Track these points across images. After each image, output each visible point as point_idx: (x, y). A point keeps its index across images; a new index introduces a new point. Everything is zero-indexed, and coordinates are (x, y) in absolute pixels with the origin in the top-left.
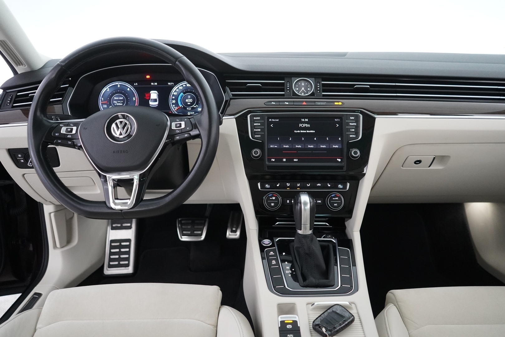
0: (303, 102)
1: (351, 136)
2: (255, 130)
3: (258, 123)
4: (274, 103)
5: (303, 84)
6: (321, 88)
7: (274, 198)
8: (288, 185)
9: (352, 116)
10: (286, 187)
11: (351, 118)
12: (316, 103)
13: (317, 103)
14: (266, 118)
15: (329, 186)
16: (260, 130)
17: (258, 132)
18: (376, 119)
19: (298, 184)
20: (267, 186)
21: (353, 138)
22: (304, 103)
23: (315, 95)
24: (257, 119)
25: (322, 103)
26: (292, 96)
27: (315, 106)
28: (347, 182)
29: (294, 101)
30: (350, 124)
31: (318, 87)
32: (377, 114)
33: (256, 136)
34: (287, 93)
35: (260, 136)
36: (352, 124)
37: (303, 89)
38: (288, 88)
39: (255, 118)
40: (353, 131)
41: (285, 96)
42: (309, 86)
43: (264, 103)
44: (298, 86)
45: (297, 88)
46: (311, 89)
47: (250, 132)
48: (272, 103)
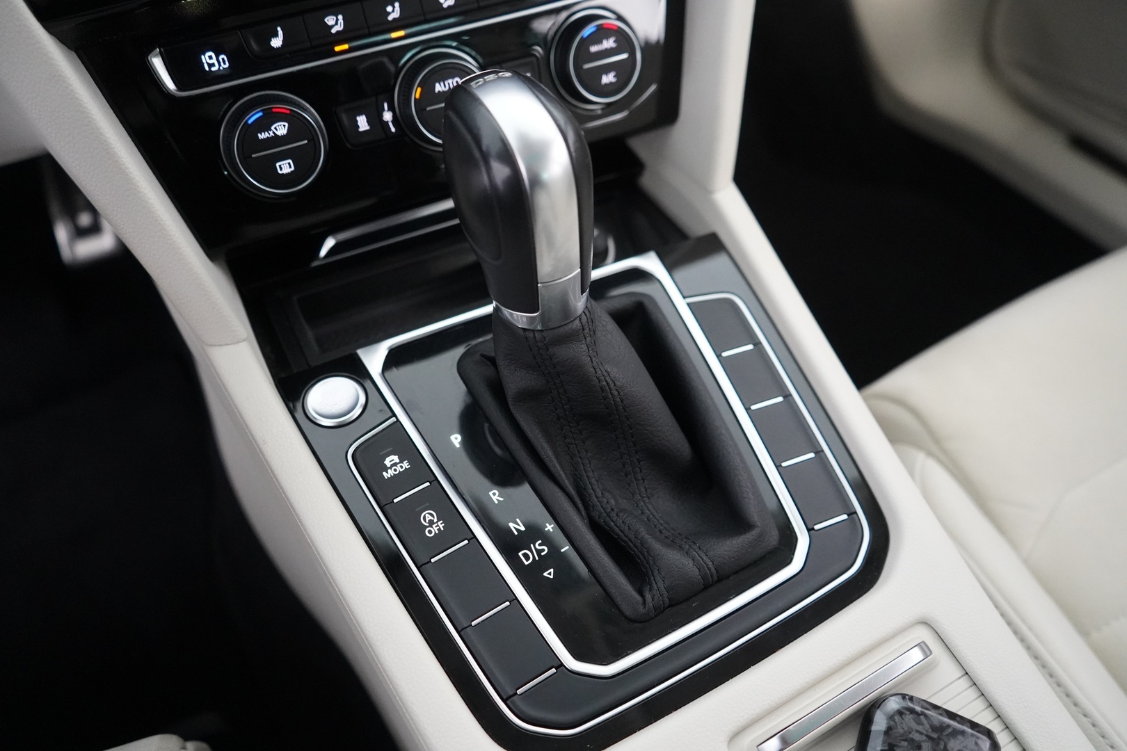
7: (281, 129)
8: (336, 23)
10: (327, 42)
20: (212, 61)
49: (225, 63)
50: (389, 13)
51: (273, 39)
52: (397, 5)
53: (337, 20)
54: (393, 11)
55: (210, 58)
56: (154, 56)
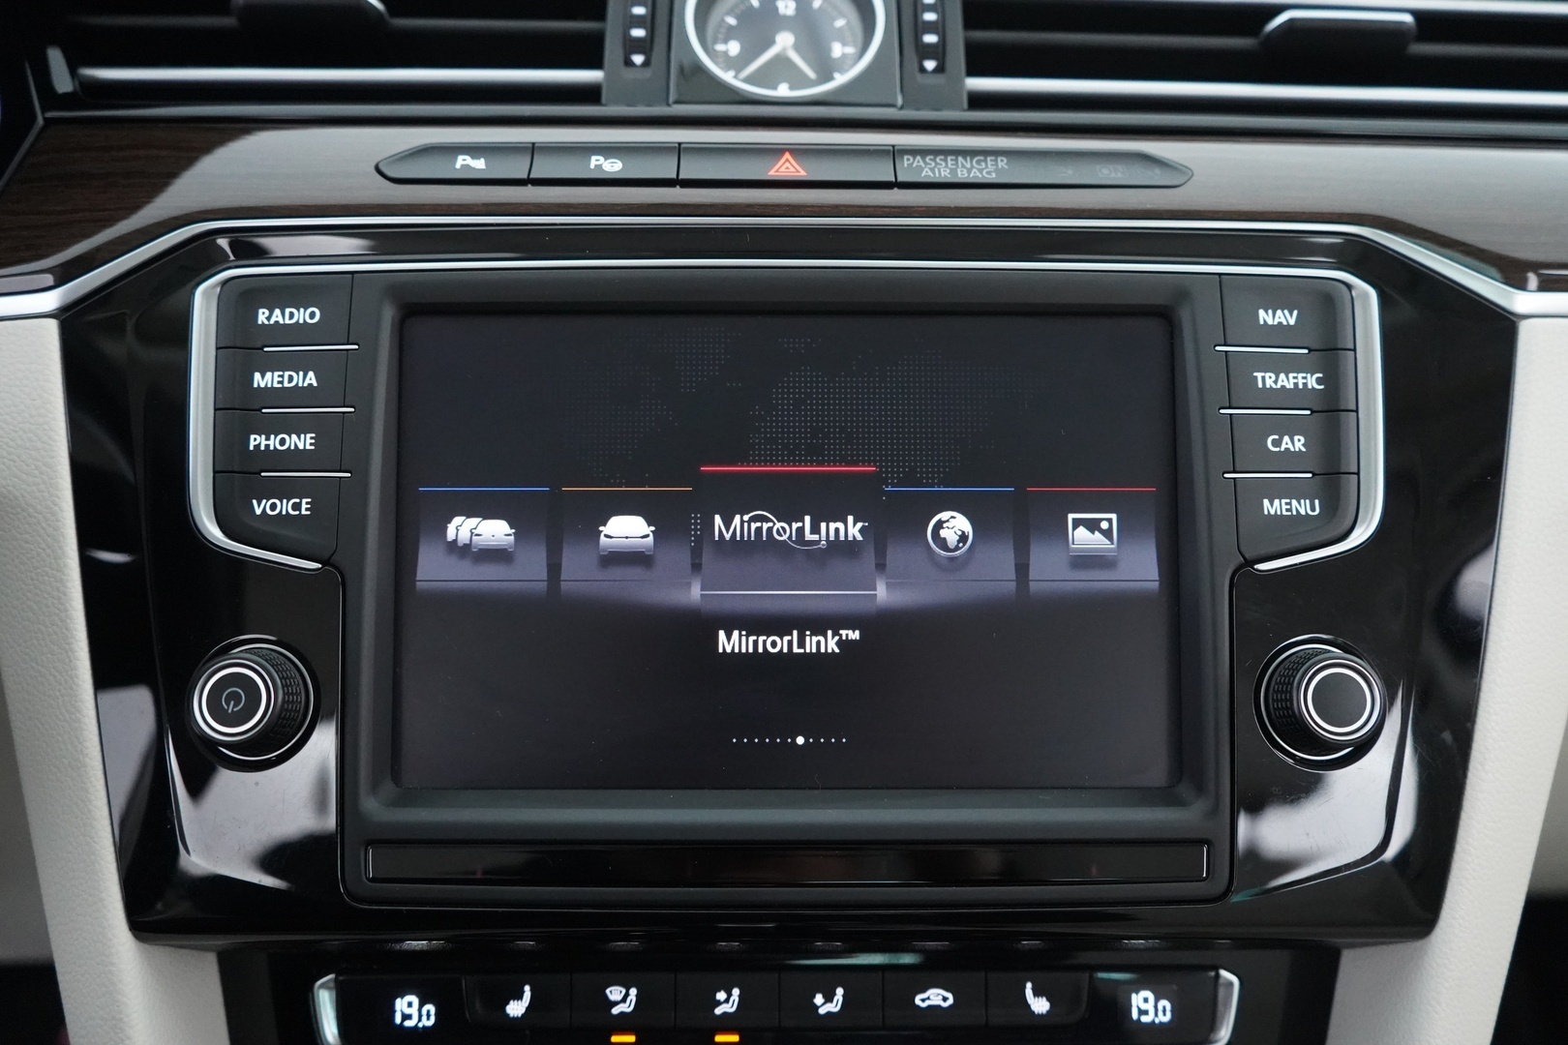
0: (775, 151)
1: (1273, 507)
2: (256, 440)
3: (299, 364)
4: (479, 164)
5: (786, 6)
6: (958, 36)
8: (622, 999)
9: (1277, 294)
10: (602, 1025)
12: (907, 161)
13: (918, 161)
14: (389, 314)
15: (1040, 1005)
16: (305, 442)
17: (294, 460)
18: (1525, 329)
19: (721, 996)
20: (411, 1011)
21: (1293, 534)
22: (787, 168)
23: (896, 99)
24: (287, 322)
25: (968, 166)
26: (671, 100)
27: (896, 189)
28: (1216, 968)
29: (686, 149)
30: (1263, 378)
31: (929, 23)
32: (1533, 281)
33: (264, 501)
34: (628, 74)
35: (307, 503)
36: (1276, 382)
37: (784, 49)
38: (638, 33)
39: (264, 313)
40: (1287, 449)
41: (604, 99)
42: (842, 15)
43: (374, 164)
44: (737, 18)
45: (726, 41)
46: (855, 46)
47: (200, 459)
48: (458, 166)
49: (428, 1019)
50: (719, 1003)
51: (512, 1002)
52: (736, 992)
53: (627, 995)
54: (727, 1001)
55: (410, 1005)
56: (322, 986)
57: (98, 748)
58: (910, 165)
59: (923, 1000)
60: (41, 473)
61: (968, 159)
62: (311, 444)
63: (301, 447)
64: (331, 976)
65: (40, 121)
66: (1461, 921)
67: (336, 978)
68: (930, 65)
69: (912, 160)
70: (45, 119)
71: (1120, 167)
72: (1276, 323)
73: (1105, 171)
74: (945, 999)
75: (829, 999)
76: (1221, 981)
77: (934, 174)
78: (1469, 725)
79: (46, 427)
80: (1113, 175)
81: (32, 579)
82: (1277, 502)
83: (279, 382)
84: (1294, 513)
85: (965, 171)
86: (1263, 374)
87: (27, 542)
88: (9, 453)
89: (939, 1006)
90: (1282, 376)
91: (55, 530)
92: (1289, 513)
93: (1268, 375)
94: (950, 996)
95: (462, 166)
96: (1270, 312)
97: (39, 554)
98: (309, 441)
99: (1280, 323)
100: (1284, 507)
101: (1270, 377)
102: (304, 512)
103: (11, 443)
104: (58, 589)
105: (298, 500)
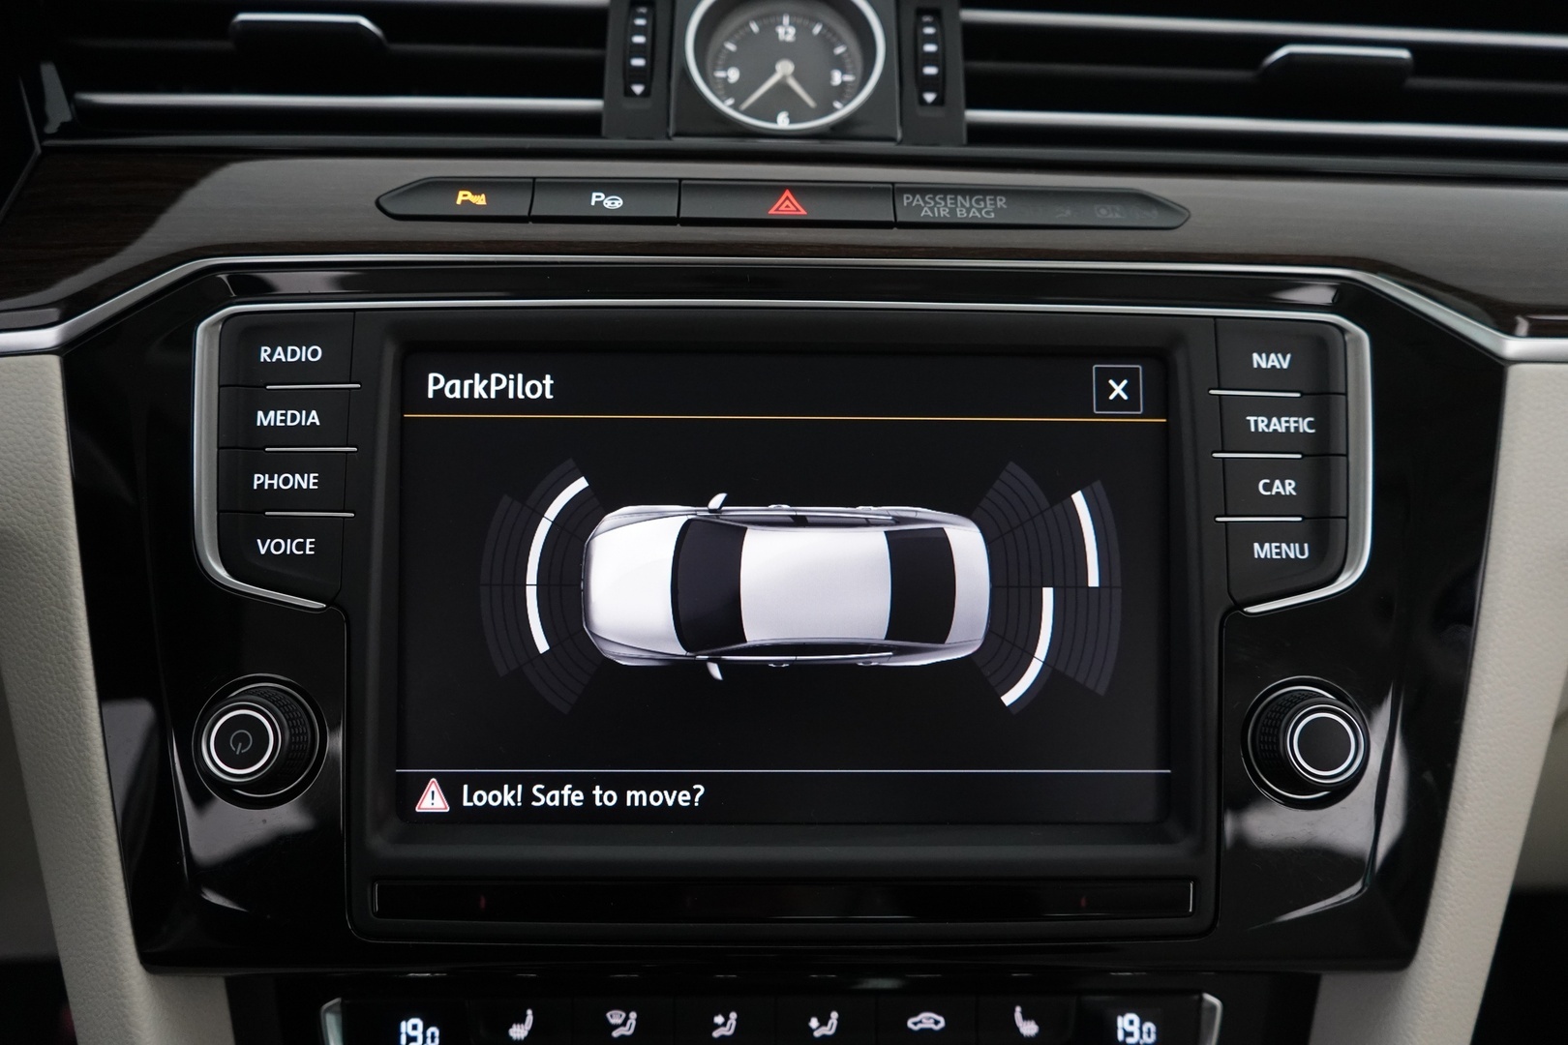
0: (775, 188)
1: (1263, 551)
2: (259, 479)
3: (301, 402)
5: (786, 32)
6: (958, 66)
8: (622, 1022)
9: (1271, 337)
11: (1259, 360)
12: (906, 199)
13: (918, 200)
14: (390, 353)
15: (1029, 1029)
16: (308, 481)
17: (298, 498)
18: (1514, 373)
19: (719, 1019)
20: (415, 1034)
21: (1284, 577)
22: (787, 206)
23: (896, 133)
24: (289, 360)
25: (968, 205)
26: (671, 133)
27: (895, 229)
28: (1200, 992)
29: (686, 185)
30: (1256, 422)
31: (929, 54)
32: (1523, 326)
33: (269, 541)
34: (628, 105)
35: (311, 543)
36: (1268, 426)
37: (784, 78)
38: (638, 62)
39: (266, 351)
40: (1278, 493)
41: (604, 131)
42: (841, 42)
43: (375, 198)
44: (737, 43)
45: (725, 68)
46: (854, 74)
47: (204, 498)
48: (459, 202)
49: (432, 1041)
50: (717, 1026)
51: (514, 1025)
52: (733, 1016)
53: (627, 1018)
54: (724, 1024)
55: (415, 1027)
56: (329, 1010)
57: (107, 785)
58: (910, 204)
59: (915, 1024)
60: (46, 512)
61: (968, 198)
62: (314, 484)
63: (305, 486)
64: (337, 1000)
65: (38, 150)
66: (1438, 956)
67: (342, 1004)
68: (930, 97)
69: (911, 198)
70: (43, 148)
71: (1118, 208)
72: (1269, 367)
73: (1103, 211)
74: (937, 1022)
75: (823, 1022)
76: (1205, 1005)
77: (933, 213)
78: (1449, 765)
79: (50, 465)
80: (1111, 216)
81: (39, 618)
82: (1267, 545)
83: (281, 421)
84: (1284, 556)
85: (964, 210)
86: (1255, 418)
87: (32, 580)
88: (14, 492)
89: (930, 1030)
90: (1275, 420)
91: (60, 569)
92: (1279, 557)
93: (1260, 419)
94: (941, 1019)
95: (463, 201)
96: (1264, 355)
97: (45, 593)
98: (312, 481)
99: (1273, 366)
100: (1274, 551)
101: (1263, 421)
102: (308, 552)
103: (16, 481)
104: (65, 627)
105: (302, 540)
